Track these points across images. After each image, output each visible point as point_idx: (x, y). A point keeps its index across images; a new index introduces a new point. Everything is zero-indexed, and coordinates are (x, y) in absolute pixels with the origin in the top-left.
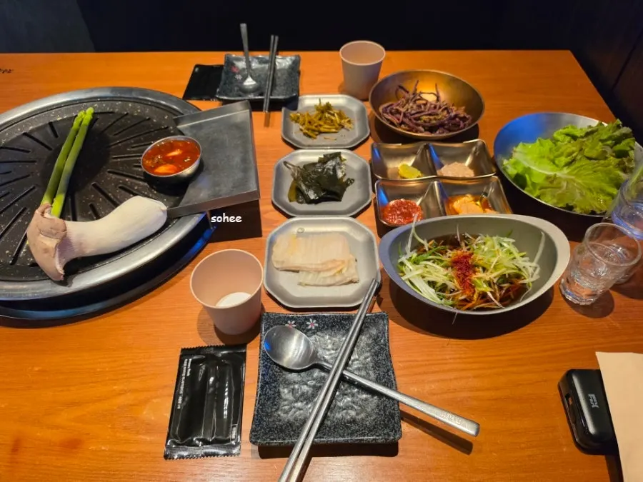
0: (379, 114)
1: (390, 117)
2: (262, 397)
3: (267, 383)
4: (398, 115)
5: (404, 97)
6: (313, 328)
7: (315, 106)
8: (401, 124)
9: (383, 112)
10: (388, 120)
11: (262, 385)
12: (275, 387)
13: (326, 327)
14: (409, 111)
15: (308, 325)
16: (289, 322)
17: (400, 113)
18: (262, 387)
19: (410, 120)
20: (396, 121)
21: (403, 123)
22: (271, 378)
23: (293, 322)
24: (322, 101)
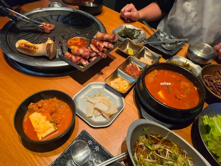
0: (203, 78)
1: (207, 81)
2: (57, 161)
3: (63, 157)
4: (211, 83)
5: (218, 76)
6: (97, 150)
7: (183, 62)
8: (210, 87)
9: (205, 78)
10: (205, 82)
11: (61, 157)
12: (65, 161)
13: (101, 154)
14: (217, 83)
15: (95, 148)
16: (90, 140)
17: (212, 82)
18: (61, 158)
19: (216, 87)
20: (209, 84)
21: (212, 86)
22: (67, 157)
23: (92, 142)
24: (187, 62)
